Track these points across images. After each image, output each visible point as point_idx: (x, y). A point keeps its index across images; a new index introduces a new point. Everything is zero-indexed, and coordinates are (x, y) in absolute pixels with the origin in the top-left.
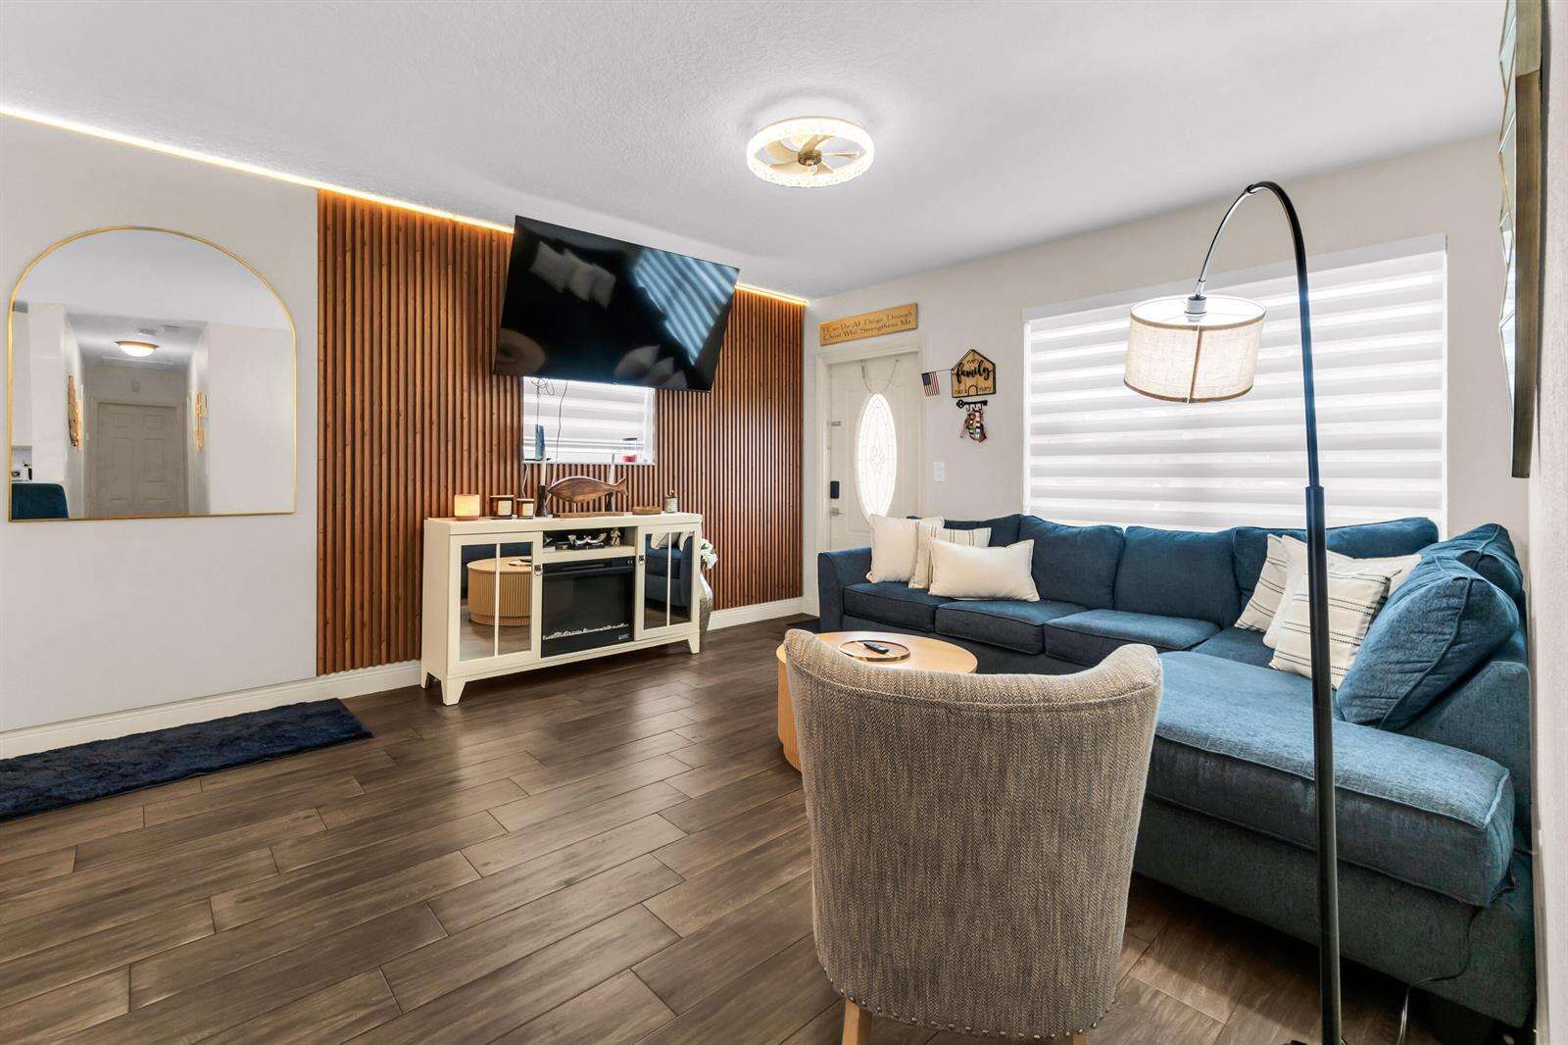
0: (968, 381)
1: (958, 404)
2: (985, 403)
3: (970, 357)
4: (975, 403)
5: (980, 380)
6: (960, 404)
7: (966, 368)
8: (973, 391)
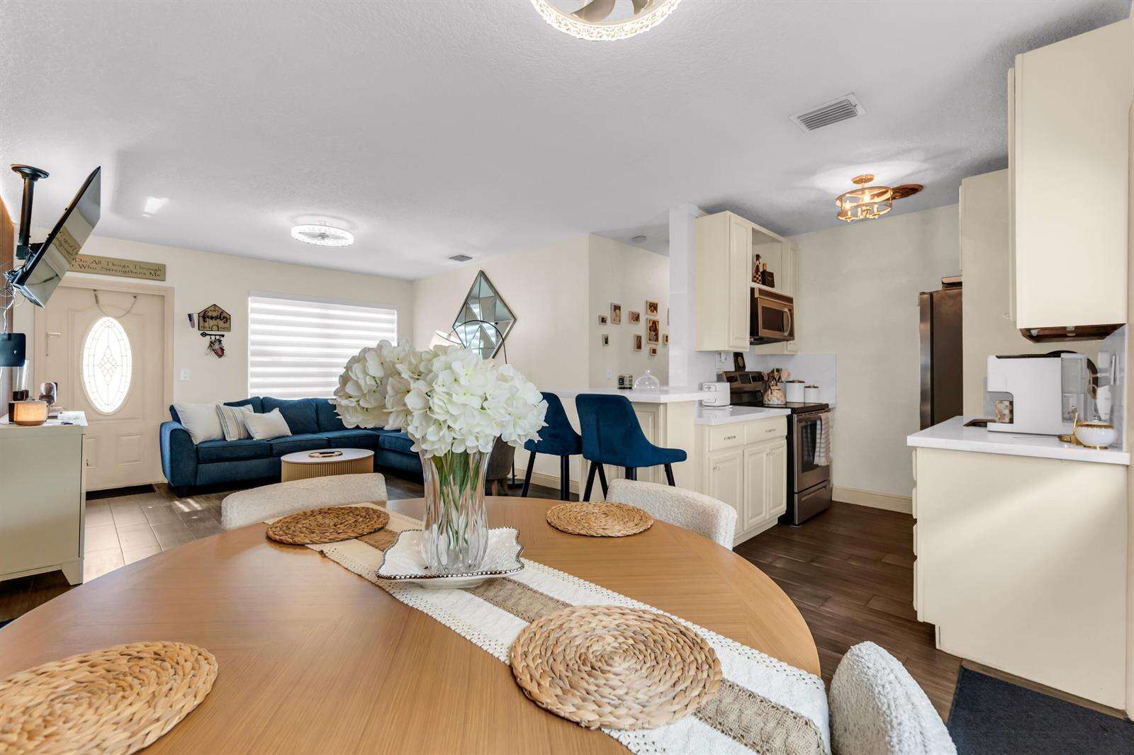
0: (211, 322)
1: (202, 334)
2: (223, 336)
3: (213, 309)
4: (215, 335)
5: (221, 323)
6: (204, 335)
7: (210, 314)
8: (215, 328)
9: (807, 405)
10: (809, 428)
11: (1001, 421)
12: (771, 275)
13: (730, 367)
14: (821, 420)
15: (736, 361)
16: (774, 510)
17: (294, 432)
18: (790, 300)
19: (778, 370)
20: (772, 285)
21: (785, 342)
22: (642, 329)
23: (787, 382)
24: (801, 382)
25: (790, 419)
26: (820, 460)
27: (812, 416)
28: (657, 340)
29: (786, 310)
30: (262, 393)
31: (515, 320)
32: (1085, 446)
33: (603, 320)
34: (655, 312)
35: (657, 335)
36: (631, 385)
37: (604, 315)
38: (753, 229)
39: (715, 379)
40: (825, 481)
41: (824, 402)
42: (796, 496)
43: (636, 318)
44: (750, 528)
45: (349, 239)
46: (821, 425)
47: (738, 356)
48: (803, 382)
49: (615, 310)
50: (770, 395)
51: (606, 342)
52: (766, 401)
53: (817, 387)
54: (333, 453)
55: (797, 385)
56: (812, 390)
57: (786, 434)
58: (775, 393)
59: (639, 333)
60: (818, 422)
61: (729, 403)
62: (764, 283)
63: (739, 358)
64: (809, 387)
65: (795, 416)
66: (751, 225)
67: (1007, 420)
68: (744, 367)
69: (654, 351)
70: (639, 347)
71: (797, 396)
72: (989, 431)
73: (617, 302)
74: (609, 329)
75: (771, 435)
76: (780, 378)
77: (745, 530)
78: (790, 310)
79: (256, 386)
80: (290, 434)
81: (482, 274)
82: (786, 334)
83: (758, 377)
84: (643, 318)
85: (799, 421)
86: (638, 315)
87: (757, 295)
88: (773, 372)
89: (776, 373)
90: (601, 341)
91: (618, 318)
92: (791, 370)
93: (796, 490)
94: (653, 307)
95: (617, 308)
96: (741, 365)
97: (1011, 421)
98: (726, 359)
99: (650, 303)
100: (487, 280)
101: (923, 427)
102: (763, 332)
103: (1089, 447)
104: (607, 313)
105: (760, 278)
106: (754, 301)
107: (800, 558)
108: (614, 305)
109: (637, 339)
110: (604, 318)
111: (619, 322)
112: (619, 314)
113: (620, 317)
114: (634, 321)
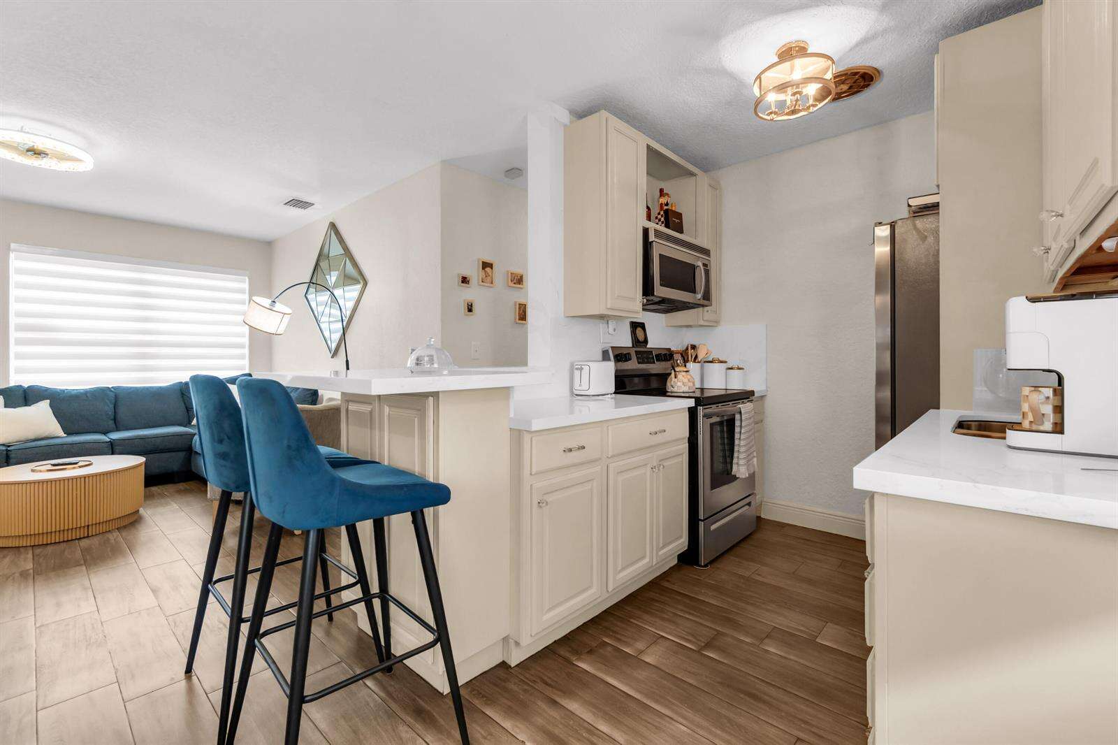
9: (729, 392)
10: (725, 424)
11: (1034, 427)
12: (679, 216)
13: (625, 341)
14: (740, 413)
15: (634, 333)
16: (665, 550)
17: (69, 432)
18: (706, 252)
19: (694, 347)
20: (681, 231)
21: (701, 309)
23: (704, 362)
24: (722, 362)
25: (692, 413)
26: (740, 469)
27: (729, 408)
29: (700, 264)
30: (26, 380)
31: (366, 284)
33: (465, 280)
37: (466, 273)
38: (648, 146)
39: (600, 356)
40: (749, 495)
41: (749, 388)
42: (701, 524)
43: (518, 280)
44: (617, 587)
45: (87, 164)
46: (741, 420)
47: (636, 326)
48: (726, 362)
49: (483, 268)
50: (673, 379)
51: (470, 310)
52: (669, 389)
53: (742, 369)
54: (76, 463)
55: (716, 365)
56: (735, 372)
57: (687, 435)
58: (680, 376)
60: (737, 417)
61: (613, 390)
62: (667, 226)
63: (639, 331)
64: (731, 369)
65: (700, 409)
66: (644, 141)
68: (646, 341)
70: (524, 319)
71: (717, 381)
72: (1010, 447)
73: (488, 259)
74: (473, 293)
75: (660, 438)
76: (696, 357)
77: (610, 590)
78: (705, 265)
79: (19, 371)
80: (62, 434)
81: (333, 226)
82: (699, 296)
83: (667, 356)
85: (707, 416)
86: (522, 277)
87: (652, 238)
88: (687, 349)
89: (690, 351)
90: (464, 309)
91: (489, 278)
92: (709, 344)
93: (701, 516)
95: (486, 265)
96: (641, 338)
97: (1059, 428)
98: (615, 330)
100: (337, 233)
101: (880, 441)
102: (661, 291)
104: (474, 273)
105: (663, 219)
106: (647, 245)
107: (690, 638)
108: (483, 262)
109: (519, 308)
110: (466, 278)
111: (491, 285)
112: (490, 274)
113: (492, 277)
114: (515, 283)
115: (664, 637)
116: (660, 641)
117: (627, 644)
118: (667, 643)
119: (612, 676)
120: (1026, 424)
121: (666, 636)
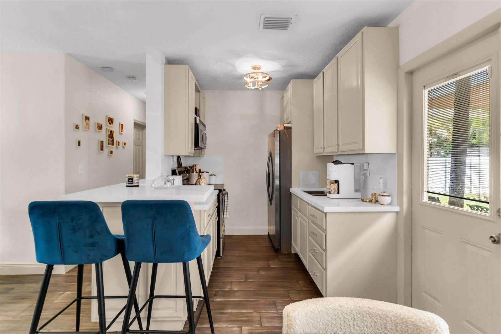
18: (205, 126)
19: (194, 166)
22: (103, 136)
24: (207, 172)
25: (218, 196)
28: (113, 144)
29: (205, 132)
32: (381, 204)
33: (77, 127)
34: (112, 124)
35: (113, 141)
36: (138, 183)
38: (195, 82)
39: (170, 173)
42: (221, 240)
43: (100, 127)
49: (86, 120)
51: (79, 145)
53: (216, 175)
55: (205, 174)
56: (213, 176)
59: (102, 140)
63: (179, 159)
64: (211, 175)
65: (221, 194)
67: (336, 193)
68: (182, 164)
69: (111, 152)
70: (102, 149)
74: (80, 135)
75: (215, 207)
84: (104, 128)
86: (102, 125)
87: (198, 121)
91: (87, 126)
93: (221, 236)
94: (111, 121)
95: (87, 118)
96: (180, 163)
97: (338, 193)
99: (109, 118)
102: (200, 144)
103: (383, 205)
104: (80, 122)
106: (196, 125)
107: (240, 279)
108: (85, 116)
109: (101, 143)
110: (77, 125)
111: (88, 130)
112: (88, 123)
113: (89, 126)
114: (99, 129)
115: (233, 282)
116: (232, 283)
117: (225, 288)
118: (235, 283)
119: (232, 298)
120: (332, 192)
121: (233, 281)
